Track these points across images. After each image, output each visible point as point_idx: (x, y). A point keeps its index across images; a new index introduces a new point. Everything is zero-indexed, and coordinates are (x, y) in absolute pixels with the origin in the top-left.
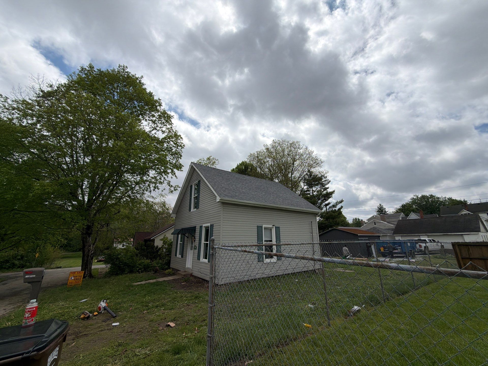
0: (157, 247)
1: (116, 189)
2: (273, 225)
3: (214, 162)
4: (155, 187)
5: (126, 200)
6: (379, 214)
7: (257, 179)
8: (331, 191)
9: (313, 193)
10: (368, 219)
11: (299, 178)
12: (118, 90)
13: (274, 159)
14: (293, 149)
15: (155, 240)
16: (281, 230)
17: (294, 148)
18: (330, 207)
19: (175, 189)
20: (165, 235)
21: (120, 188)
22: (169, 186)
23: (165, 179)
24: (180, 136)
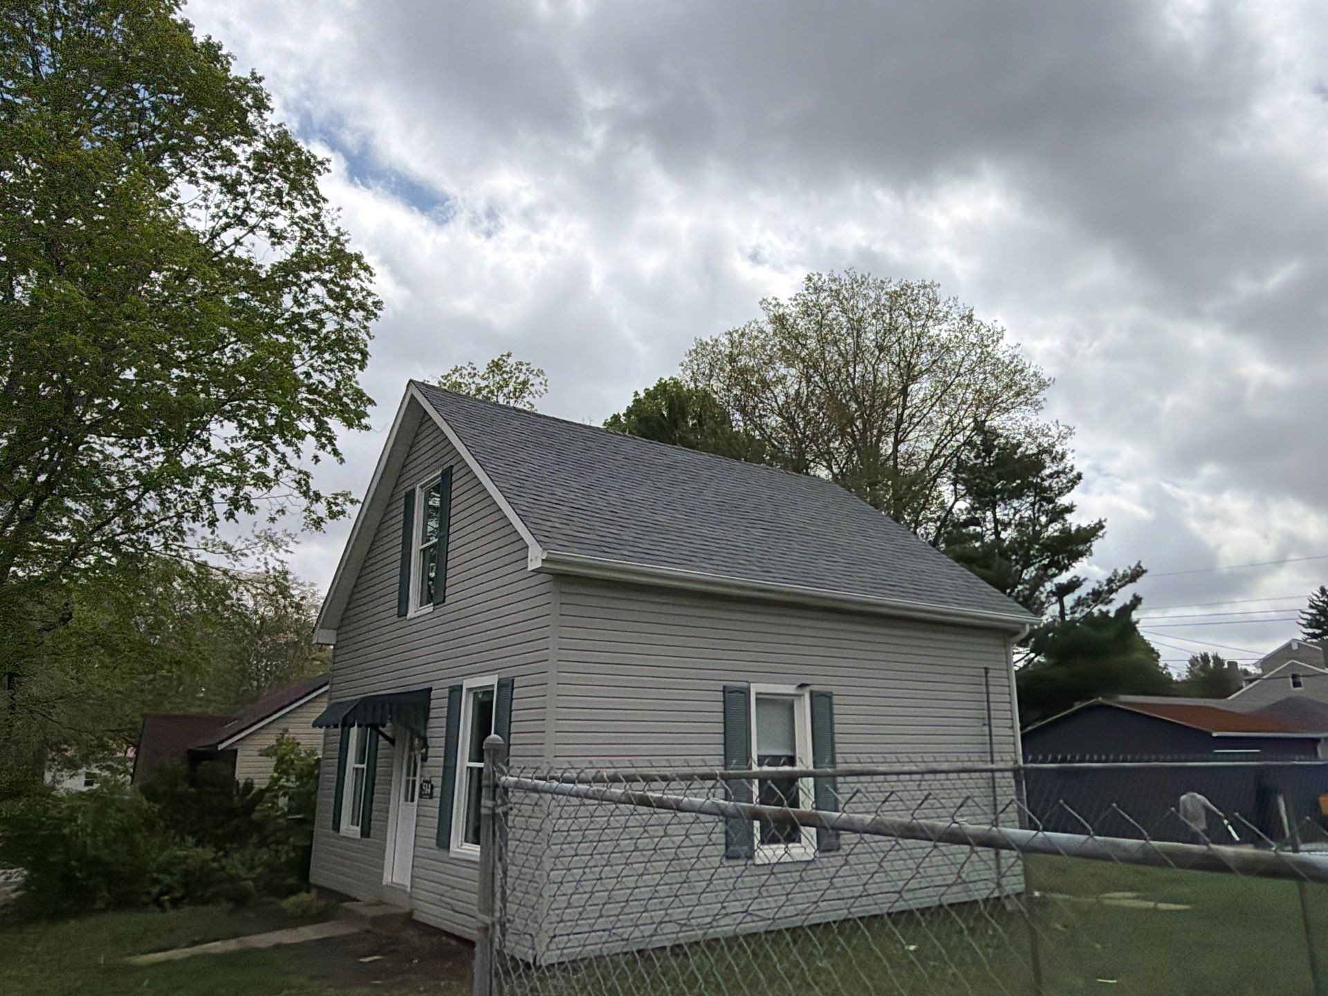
0: (249, 785)
1: (47, 508)
2: (802, 686)
3: (525, 383)
4: (234, 503)
5: (100, 559)
6: (1314, 636)
7: (725, 462)
8: (1084, 525)
9: (997, 533)
10: (1262, 657)
11: (933, 457)
12: (58, 35)
13: (811, 366)
14: (903, 321)
15: (239, 754)
16: (836, 709)
17: (909, 316)
18: (1079, 602)
19: (335, 508)
20: (286, 730)
21: (70, 503)
22: (305, 494)
23: (285, 462)
24: (358, 258)
